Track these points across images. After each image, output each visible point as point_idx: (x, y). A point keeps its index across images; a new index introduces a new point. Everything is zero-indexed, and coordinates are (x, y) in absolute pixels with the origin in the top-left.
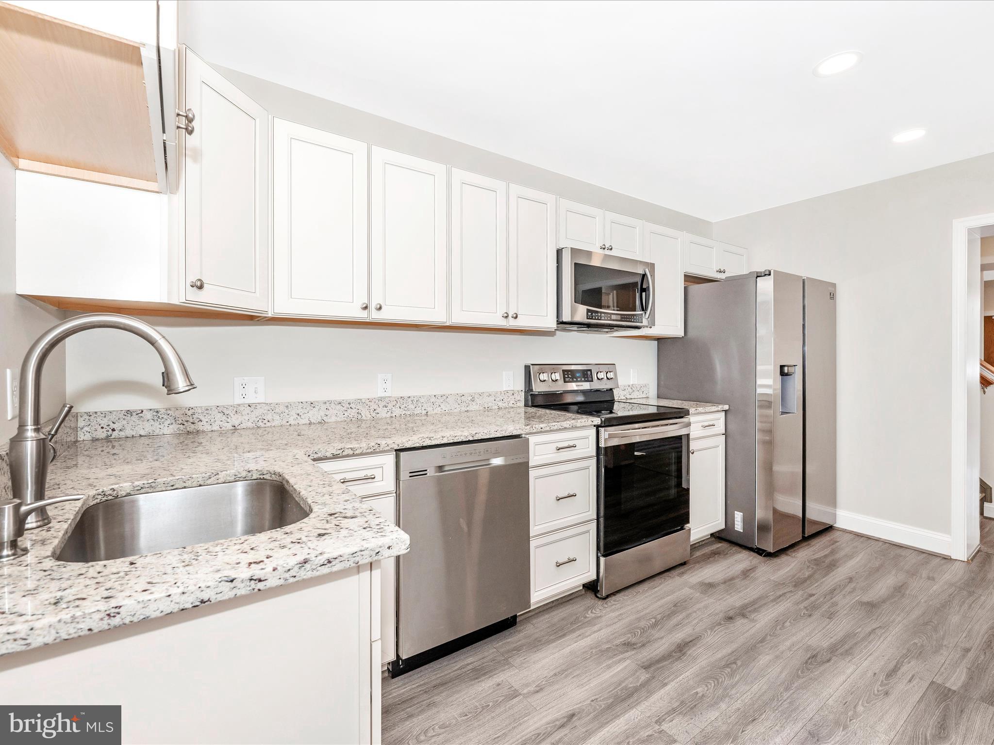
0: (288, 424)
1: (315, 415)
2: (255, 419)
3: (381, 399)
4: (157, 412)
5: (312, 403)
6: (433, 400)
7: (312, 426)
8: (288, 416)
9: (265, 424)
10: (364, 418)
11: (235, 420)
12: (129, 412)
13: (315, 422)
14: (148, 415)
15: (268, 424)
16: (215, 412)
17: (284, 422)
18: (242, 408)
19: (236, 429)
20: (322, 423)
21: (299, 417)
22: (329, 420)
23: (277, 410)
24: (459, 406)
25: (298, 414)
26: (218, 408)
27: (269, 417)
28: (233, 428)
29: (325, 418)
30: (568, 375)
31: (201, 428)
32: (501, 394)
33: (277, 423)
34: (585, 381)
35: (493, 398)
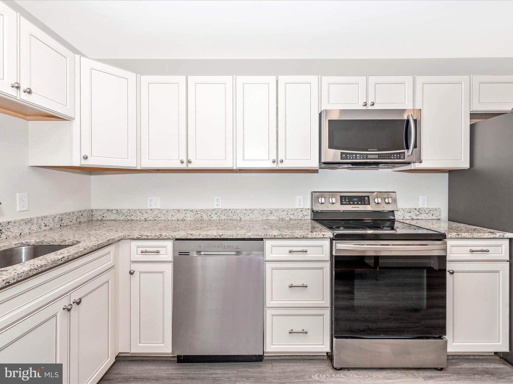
0: (168, 219)
1: (180, 216)
2: (154, 216)
3: (214, 210)
4: (117, 211)
5: (178, 210)
6: (244, 211)
7: (179, 221)
8: (167, 216)
9: (158, 219)
10: (204, 219)
11: (146, 216)
12: (108, 210)
13: (180, 219)
14: (114, 212)
15: (159, 219)
16: (138, 212)
17: (166, 219)
18: (148, 211)
19: (146, 220)
20: (183, 220)
21: (172, 217)
22: (187, 219)
23: (163, 213)
24: (262, 216)
25: (172, 215)
26: (139, 210)
27: (159, 216)
28: (145, 219)
29: (185, 218)
30: (345, 199)
31: (133, 219)
32: (292, 210)
33: (163, 219)
34: (361, 204)
35: (286, 213)
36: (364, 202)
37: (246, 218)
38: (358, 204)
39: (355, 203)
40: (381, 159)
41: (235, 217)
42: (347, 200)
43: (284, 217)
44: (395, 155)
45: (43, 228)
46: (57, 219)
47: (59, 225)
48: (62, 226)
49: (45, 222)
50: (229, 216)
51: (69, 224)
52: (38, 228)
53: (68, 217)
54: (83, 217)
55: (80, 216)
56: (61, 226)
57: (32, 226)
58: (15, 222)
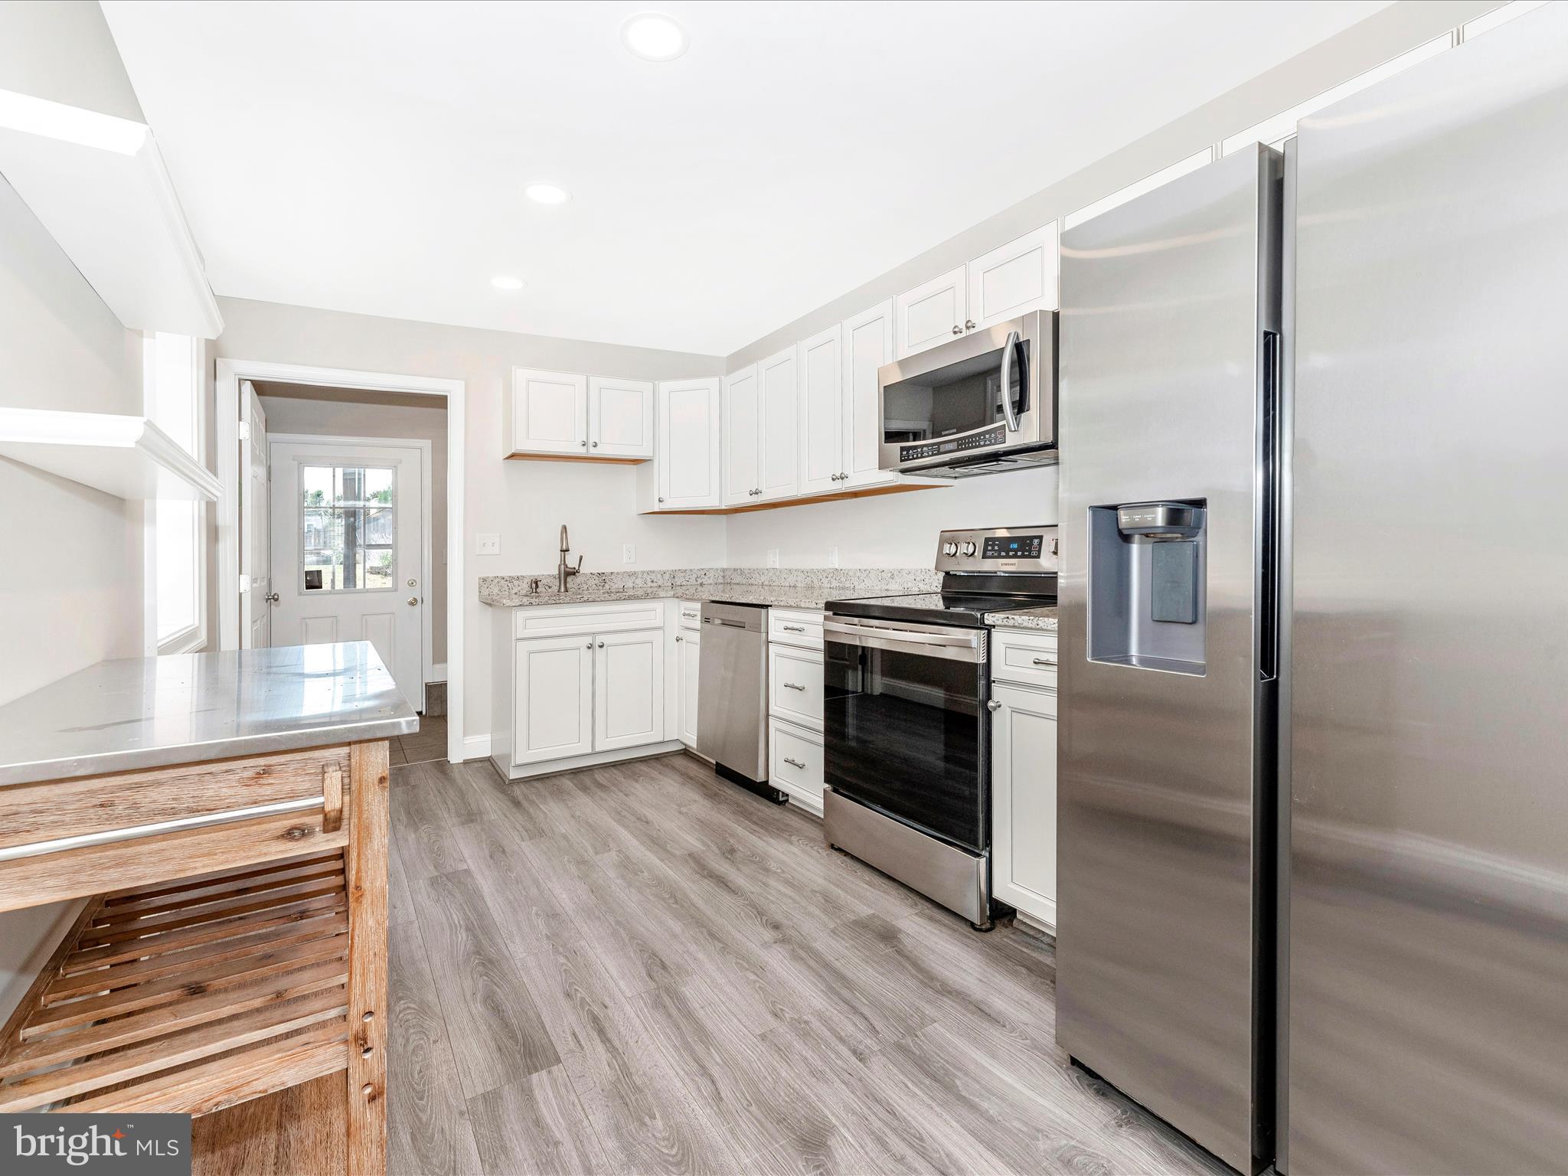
1: (791, 580)
6: (858, 574)
11: (763, 578)
12: (735, 570)
22: (798, 585)
23: (776, 574)
24: (879, 583)
25: (785, 578)
27: (774, 579)
29: (796, 583)
30: (993, 546)
31: (752, 582)
32: (921, 572)
33: (777, 583)
34: (1023, 556)
35: (913, 577)
36: (1030, 551)
37: (860, 587)
38: (1015, 556)
39: (1011, 554)
40: (962, 449)
42: (996, 548)
43: (910, 585)
44: (987, 436)
45: (650, 584)
46: (667, 576)
47: (671, 584)
48: (675, 585)
49: (653, 577)
50: (841, 583)
51: (684, 583)
52: (643, 581)
53: (682, 574)
54: (706, 577)
55: (703, 576)
57: (636, 579)
58: (618, 574)
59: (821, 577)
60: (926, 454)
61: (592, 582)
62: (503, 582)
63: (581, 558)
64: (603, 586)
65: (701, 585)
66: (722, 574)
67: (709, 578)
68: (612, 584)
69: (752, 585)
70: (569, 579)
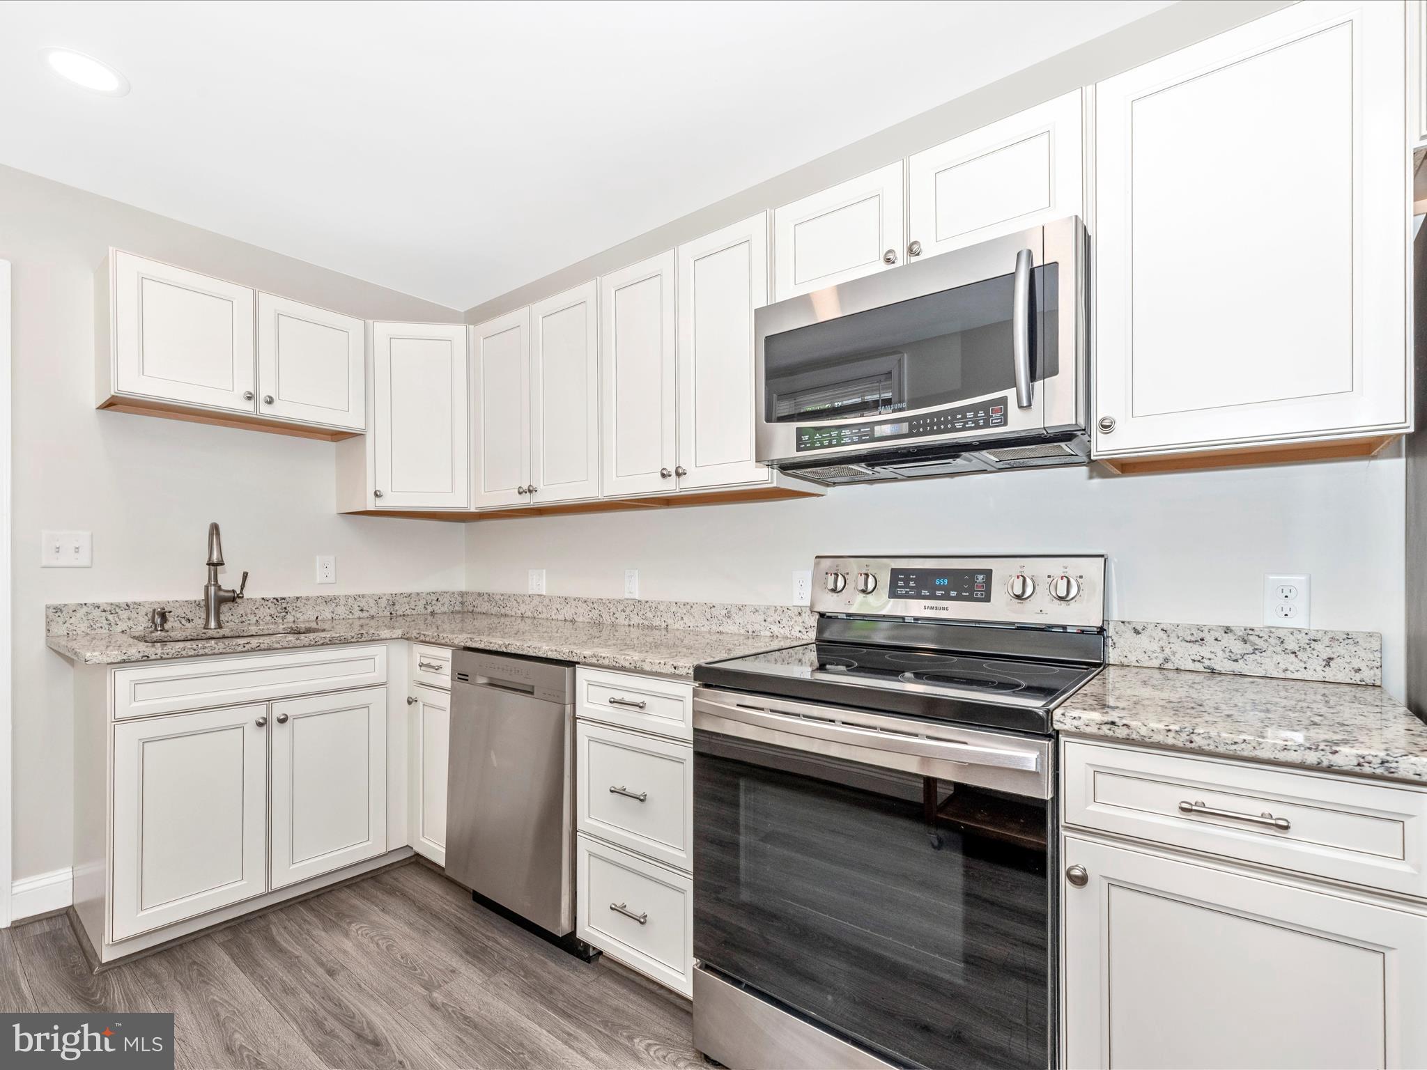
0: (551, 618)
1: (568, 612)
2: (533, 609)
3: (619, 602)
4: (489, 595)
5: (566, 599)
7: (567, 623)
8: (551, 610)
9: (538, 615)
10: (605, 621)
11: (523, 608)
12: (481, 595)
13: (568, 619)
14: (486, 597)
15: (540, 616)
16: (513, 599)
17: (549, 616)
18: (526, 598)
19: (522, 617)
20: (573, 621)
21: (558, 612)
22: (578, 620)
23: (544, 603)
25: (557, 609)
26: (515, 596)
27: (540, 609)
29: (575, 616)
30: (906, 581)
31: (507, 612)
32: (775, 611)
33: (543, 616)
34: (959, 598)
35: (762, 617)
36: (971, 591)
37: (677, 626)
38: (946, 597)
39: (938, 593)
40: (919, 434)
41: (656, 622)
42: (912, 584)
43: (757, 627)
44: (970, 415)
45: (357, 613)
46: (383, 603)
47: (389, 613)
48: (395, 615)
49: (362, 606)
50: (646, 619)
51: (408, 612)
52: (348, 612)
53: (406, 600)
54: (439, 604)
55: (434, 602)
56: (391, 614)
57: (337, 609)
58: (308, 599)
59: (615, 610)
60: (846, 440)
61: (264, 612)
62: (97, 613)
63: (245, 576)
64: (284, 618)
65: (433, 613)
66: (460, 599)
67: (443, 604)
68: (298, 615)
69: (506, 615)
70: (225, 608)
